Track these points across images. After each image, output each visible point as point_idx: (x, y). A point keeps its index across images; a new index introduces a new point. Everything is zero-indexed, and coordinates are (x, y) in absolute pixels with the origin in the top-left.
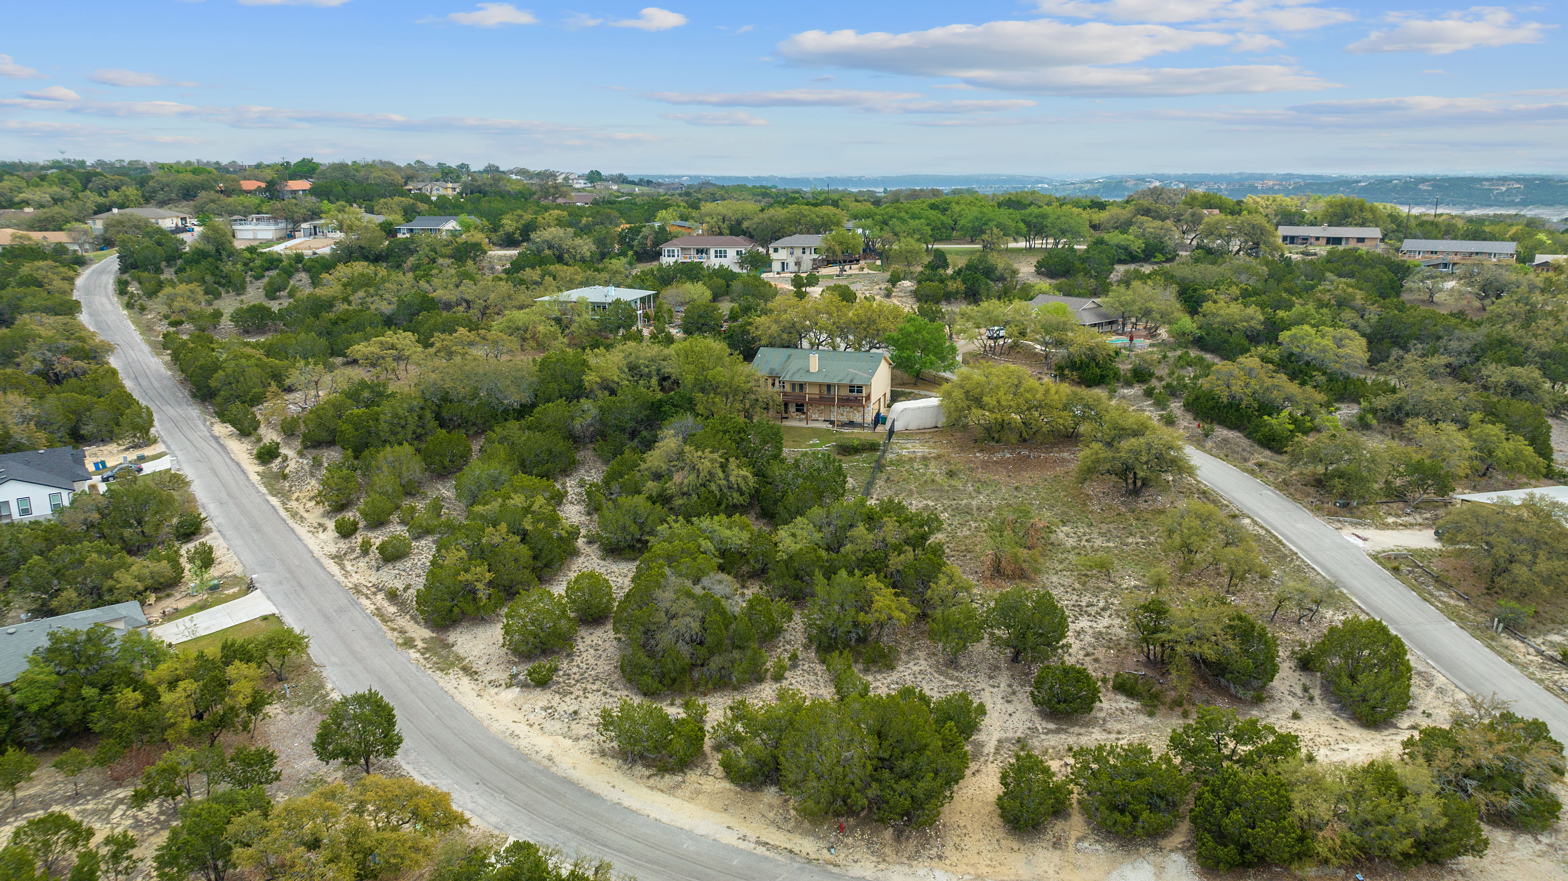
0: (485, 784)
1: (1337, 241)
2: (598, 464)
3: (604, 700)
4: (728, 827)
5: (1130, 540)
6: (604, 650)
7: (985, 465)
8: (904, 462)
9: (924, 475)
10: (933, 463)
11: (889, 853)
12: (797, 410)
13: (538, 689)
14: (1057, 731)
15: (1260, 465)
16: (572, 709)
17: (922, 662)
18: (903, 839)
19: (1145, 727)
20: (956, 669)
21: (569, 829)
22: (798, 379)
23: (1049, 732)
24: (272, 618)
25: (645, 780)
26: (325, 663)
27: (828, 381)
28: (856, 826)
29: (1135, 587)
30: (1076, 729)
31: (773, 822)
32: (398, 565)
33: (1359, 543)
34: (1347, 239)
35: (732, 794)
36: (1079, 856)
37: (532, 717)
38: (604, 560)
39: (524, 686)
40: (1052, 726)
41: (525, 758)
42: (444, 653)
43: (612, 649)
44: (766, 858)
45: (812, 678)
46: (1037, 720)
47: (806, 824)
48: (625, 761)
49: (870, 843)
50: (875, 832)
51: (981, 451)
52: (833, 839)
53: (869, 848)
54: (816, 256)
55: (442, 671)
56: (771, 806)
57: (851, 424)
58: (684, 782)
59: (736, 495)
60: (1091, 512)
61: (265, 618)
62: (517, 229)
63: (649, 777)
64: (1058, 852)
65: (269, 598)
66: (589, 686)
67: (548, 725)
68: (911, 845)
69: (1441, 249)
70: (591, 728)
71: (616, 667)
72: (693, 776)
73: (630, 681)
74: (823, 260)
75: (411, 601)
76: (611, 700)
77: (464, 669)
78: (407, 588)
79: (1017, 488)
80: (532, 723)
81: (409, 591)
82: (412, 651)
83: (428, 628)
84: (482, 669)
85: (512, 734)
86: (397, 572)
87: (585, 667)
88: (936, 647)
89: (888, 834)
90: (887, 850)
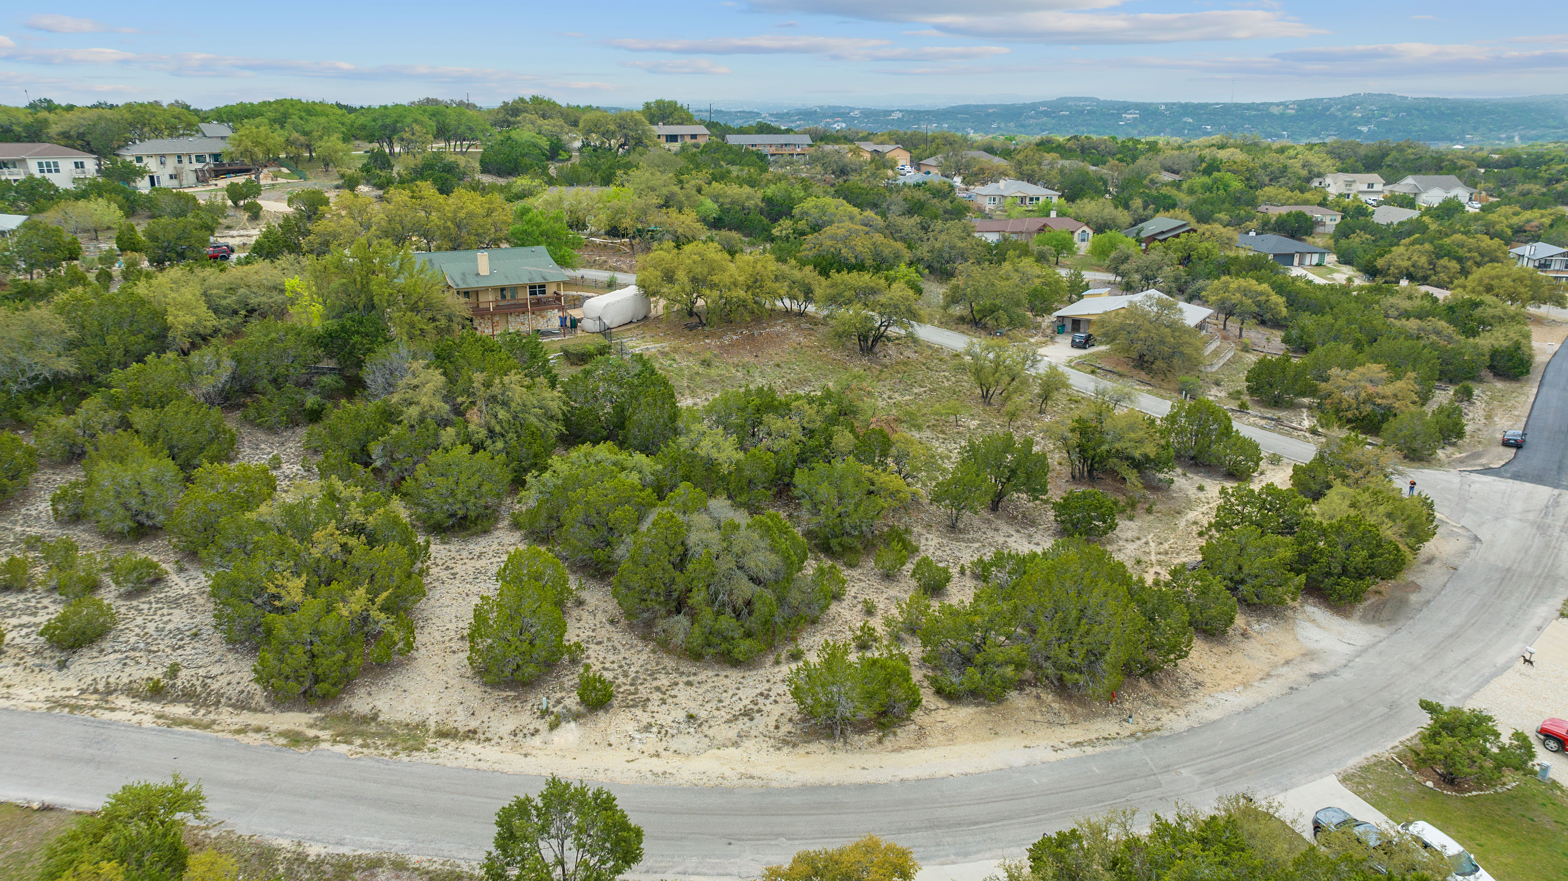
0: (739, 840)
1: (672, 138)
3: (700, 691)
4: (1025, 747)
5: (916, 390)
6: (609, 639)
7: (724, 349)
10: (677, 356)
11: (1165, 700)
13: (601, 713)
16: (681, 715)
17: (930, 536)
18: (1158, 683)
21: (910, 830)
25: (879, 747)
27: (504, 283)
31: (1052, 723)
34: (682, 136)
35: (985, 716)
36: (1265, 636)
37: (637, 745)
39: (576, 717)
41: (719, 790)
42: (373, 727)
43: (616, 636)
44: (1108, 753)
45: (863, 584)
47: (1079, 710)
48: (831, 736)
49: (1144, 700)
50: (1134, 688)
51: (706, 337)
52: (1116, 712)
53: (1148, 704)
54: (200, 166)
55: (418, 750)
56: (1031, 709)
58: (920, 728)
63: (880, 741)
64: (1254, 641)
66: (657, 684)
67: (674, 744)
68: (1168, 684)
69: (758, 142)
70: (734, 725)
71: (654, 652)
73: (695, 659)
74: (211, 170)
75: (204, 685)
76: (705, 687)
77: (442, 734)
78: (174, 671)
79: (778, 366)
80: (653, 752)
81: (183, 674)
82: (323, 745)
83: (289, 710)
84: (473, 724)
85: (656, 775)
86: (119, 655)
87: (615, 666)
88: (922, 519)
89: (1143, 684)
90: (1161, 698)
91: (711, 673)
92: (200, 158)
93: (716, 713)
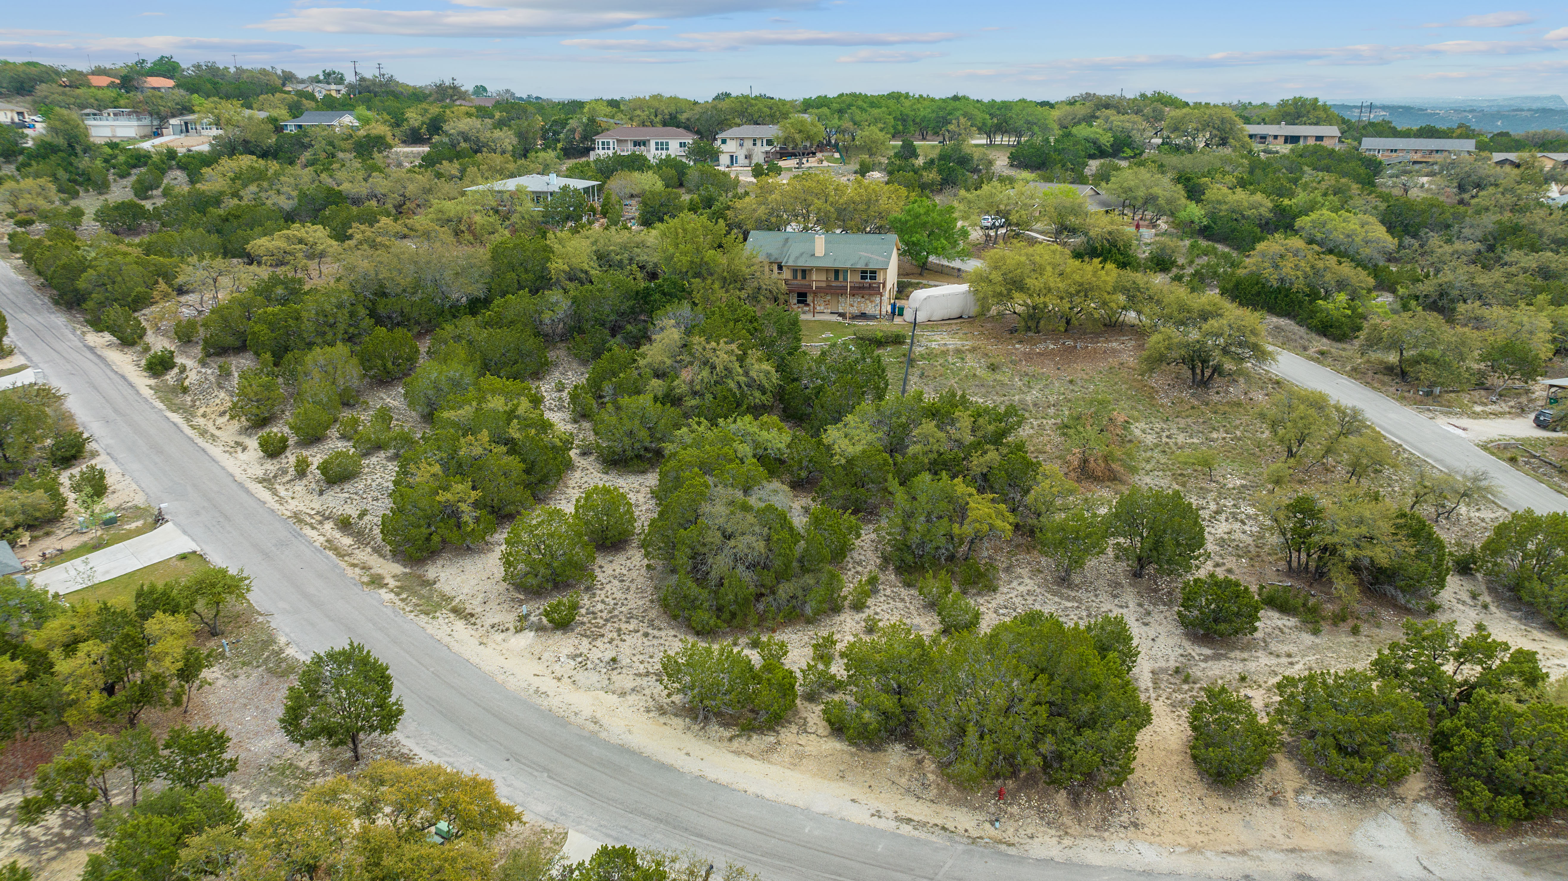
0: (518, 761)
1: (1294, 139)
2: (575, 365)
3: (647, 643)
4: (853, 800)
5: (1215, 435)
6: (632, 581)
7: (1028, 357)
8: (936, 356)
9: (962, 369)
10: (969, 356)
11: (1069, 823)
12: (799, 302)
13: (559, 633)
14: (1217, 657)
15: (1322, 353)
16: (608, 655)
17: (1027, 581)
18: (1082, 803)
19: (1314, 648)
20: (1069, 586)
22: (802, 263)
23: (1206, 659)
24: (192, 557)
25: (726, 744)
26: (272, 610)
27: (838, 265)
28: (1019, 790)
29: (1243, 486)
30: (1237, 654)
31: (908, 790)
32: (346, 487)
33: (1460, 432)
34: (1306, 137)
35: (846, 757)
36: (1305, 813)
37: (557, 667)
38: (607, 473)
39: (540, 629)
40: (1208, 652)
41: (561, 721)
42: (425, 591)
43: (641, 580)
44: (918, 840)
45: (900, 605)
46: (1187, 644)
47: (953, 792)
48: (695, 719)
49: (1041, 813)
50: (1044, 796)
51: (1020, 342)
52: (992, 809)
53: (1042, 818)
54: (768, 148)
55: (427, 614)
56: (901, 770)
57: (863, 316)
58: (778, 743)
59: (757, 394)
60: (1162, 405)
61: (183, 557)
62: (423, 123)
63: (731, 739)
64: (1279, 810)
65: (185, 532)
66: (624, 626)
67: (581, 676)
68: (1095, 811)
69: (1400, 147)
70: (638, 679)
71: (652, 601)
72: (788, 735)
73: (675, 617)
74: (777, 152)
75: (371, 530)
76: (655, 642)
77: (455, 611)
78: (363, 514)
79: (1071, 382)
80: (559, 675)
81: (367, 518)
82: (383, 591)
83: (398, 562)
84: (479, 610)
85: (537, 691)
86: (347, 495)
87: (612, 602)
88: (1039, 563)
89: (1061, 798)
90: (1066, 820)
91: (673, 633)
92: (769, 142)
93: (637, 664)
